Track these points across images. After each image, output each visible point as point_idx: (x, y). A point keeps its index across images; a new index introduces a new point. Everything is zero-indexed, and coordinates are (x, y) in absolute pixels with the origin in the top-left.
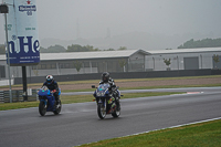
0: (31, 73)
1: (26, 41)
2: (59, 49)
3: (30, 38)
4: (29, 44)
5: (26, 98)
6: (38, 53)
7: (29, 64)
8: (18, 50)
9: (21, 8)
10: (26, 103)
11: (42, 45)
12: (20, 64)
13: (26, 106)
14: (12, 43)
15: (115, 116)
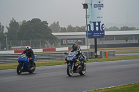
0: (99, 42)
1: (97, 24)
2: (115, 29)
3: (99, 23)
4: (99, 26)
5: (96, 56)
6: (103, 31)
7: (98, 37)
8: (92, 29)
9: (95, 6)
10: (96, 59)
11: (106, 27)
12: (93, 37)
13: (96, 61)
14: (90, 25)
15: (82, 74)
